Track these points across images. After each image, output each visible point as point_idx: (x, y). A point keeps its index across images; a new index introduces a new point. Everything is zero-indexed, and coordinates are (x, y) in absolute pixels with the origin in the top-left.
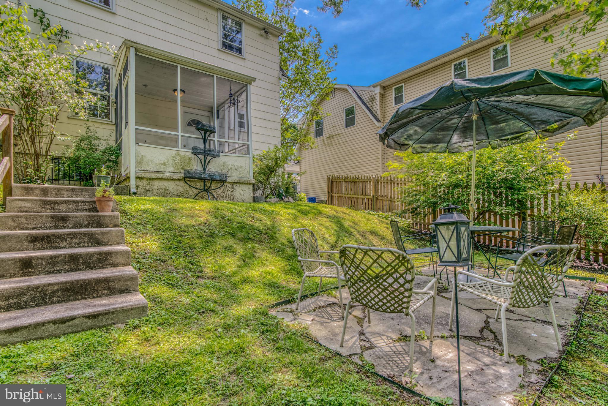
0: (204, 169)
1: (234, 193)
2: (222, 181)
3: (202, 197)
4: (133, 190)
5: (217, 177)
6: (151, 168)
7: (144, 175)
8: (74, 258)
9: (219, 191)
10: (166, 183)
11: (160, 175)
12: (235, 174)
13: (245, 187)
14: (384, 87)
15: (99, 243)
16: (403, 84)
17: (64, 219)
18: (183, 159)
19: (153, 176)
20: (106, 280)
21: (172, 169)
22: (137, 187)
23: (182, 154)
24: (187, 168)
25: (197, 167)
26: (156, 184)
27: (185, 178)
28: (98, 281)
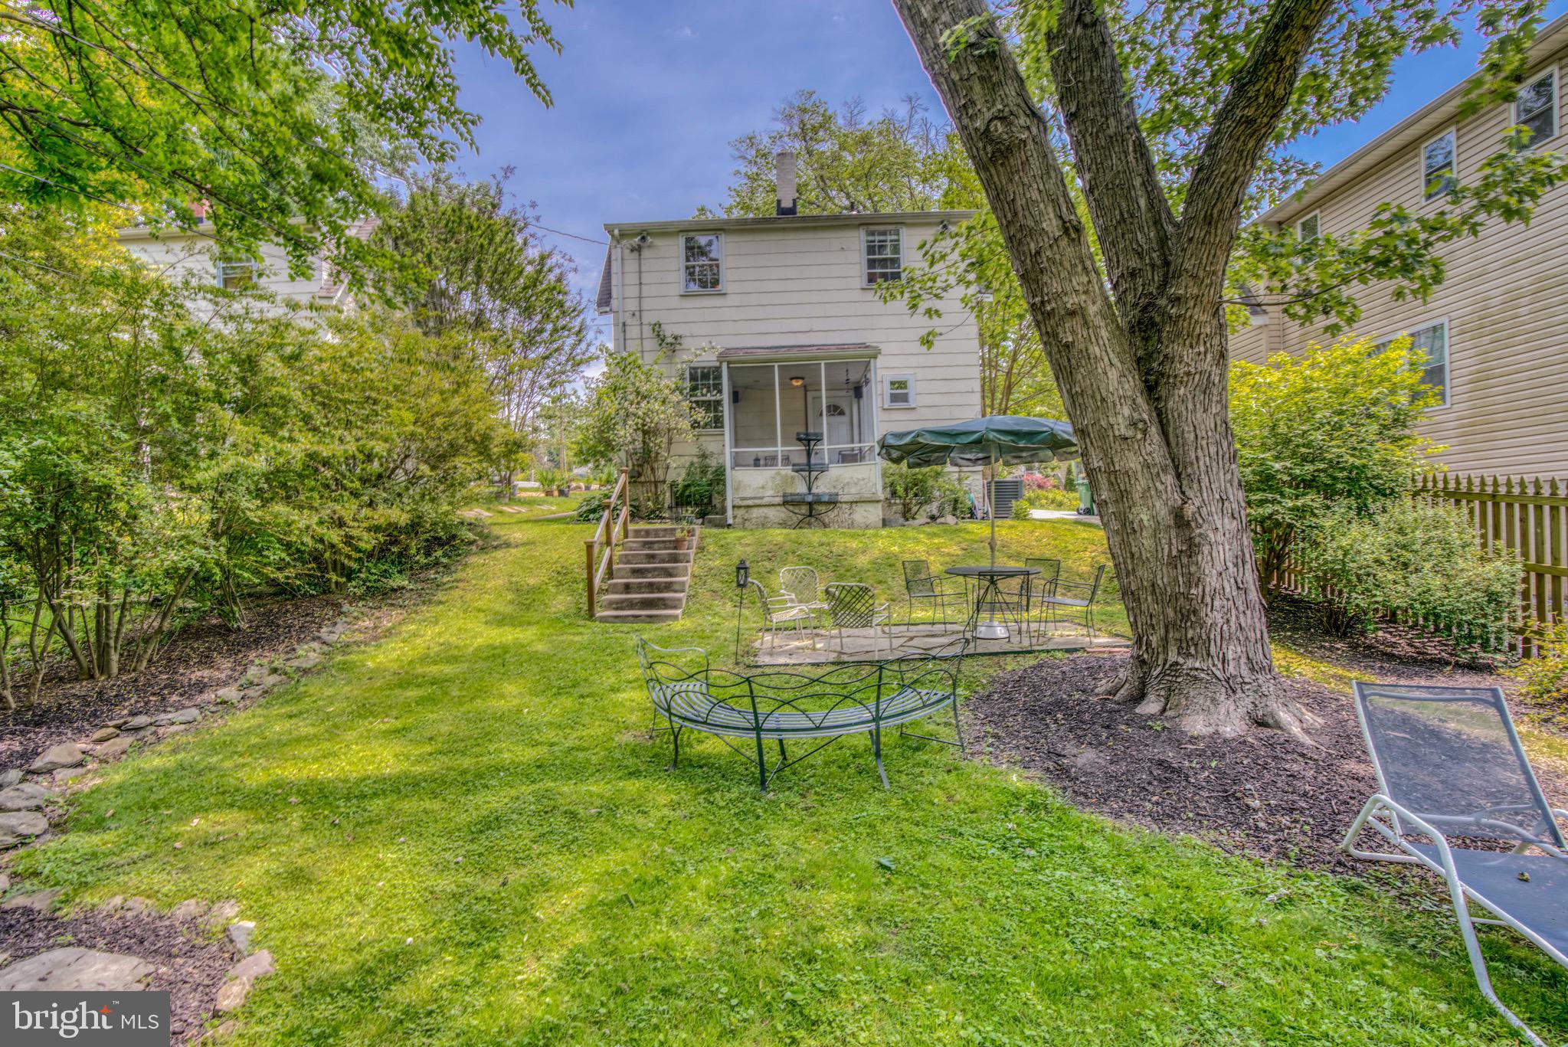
0: (810, 489)
1: (854, 516)
2: (833, 502)
3: (809, 524)
4: (730, 521)
5: (826, 499)
6: (748, 493)
7: (741, 503)
8: (651, 585)
9: (832, 515)
10: (765, 510)
11: (757, 502)
12: (853, 491)
13: (870, 507)
14: (1280, 223)
15: (671, 575)
16: (1317, 211)
17: (653, 557)
18: (785, 478)
19: (750, 502)
20: (663, 599)
21: (771, 493)
22: (735, 517)
23: (783, 472)
24: (790, 491)
25: (801, 488)
26: (756, 513)
27: (785, 503)
28: (659, 599)
